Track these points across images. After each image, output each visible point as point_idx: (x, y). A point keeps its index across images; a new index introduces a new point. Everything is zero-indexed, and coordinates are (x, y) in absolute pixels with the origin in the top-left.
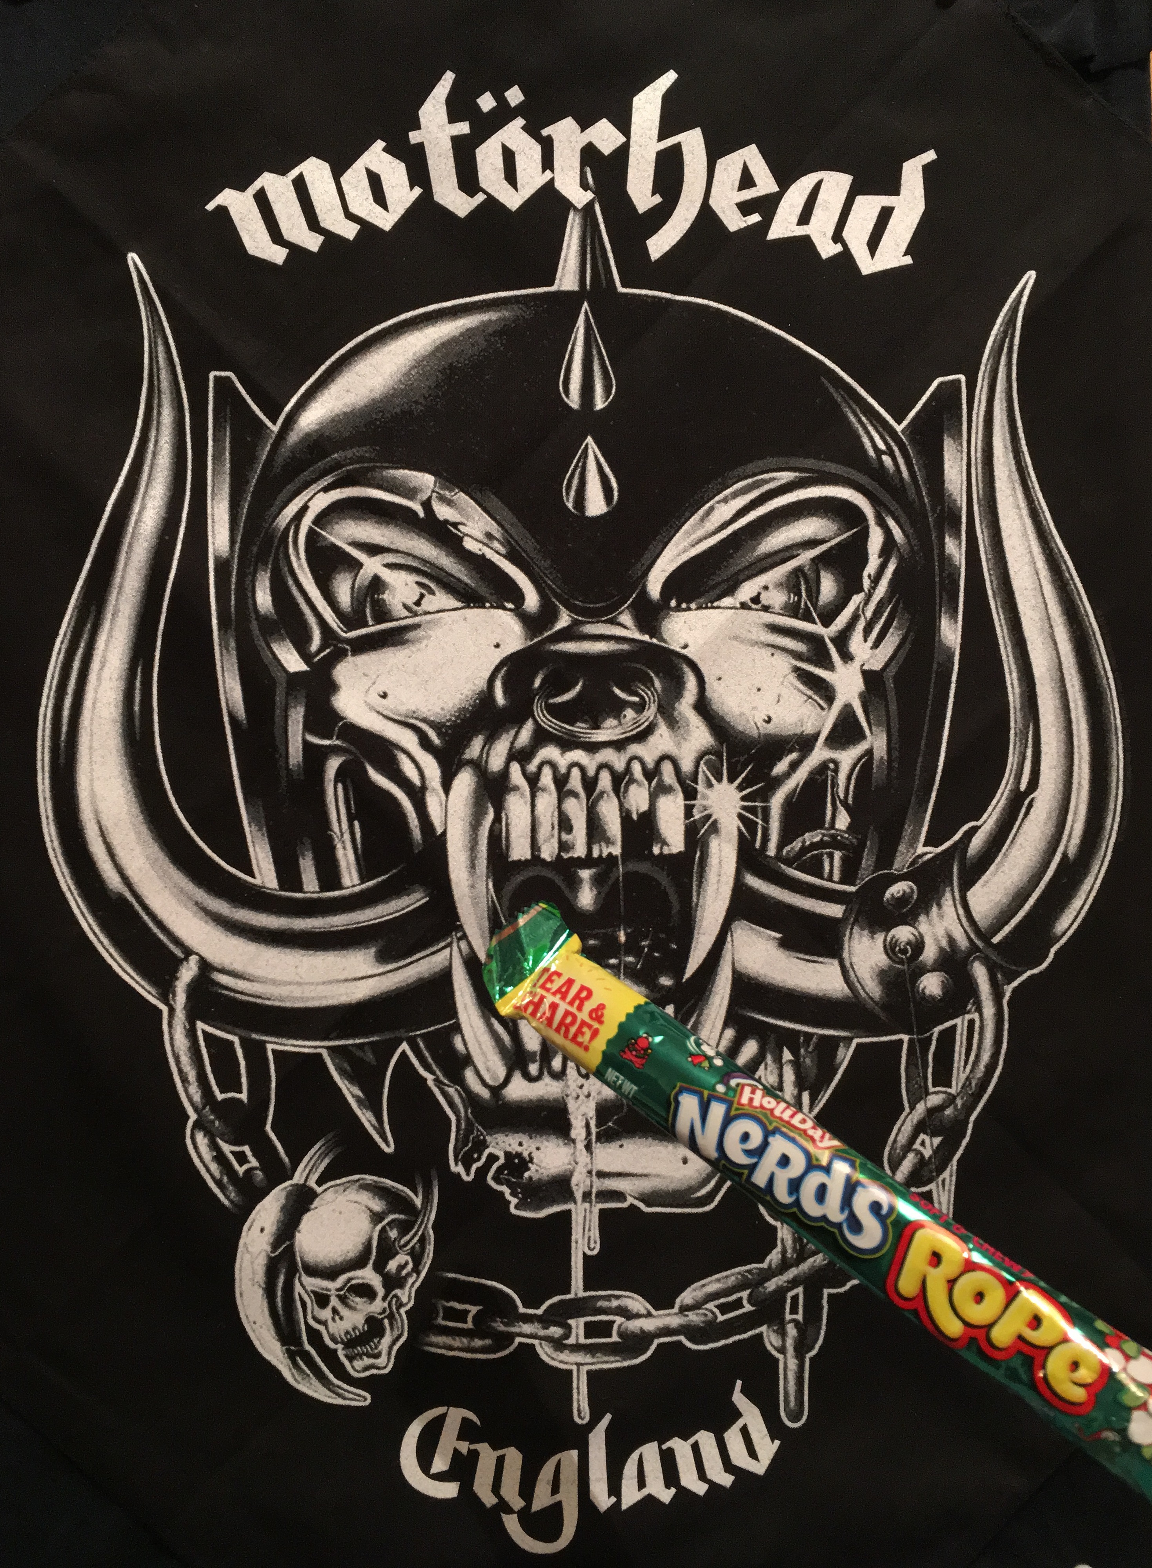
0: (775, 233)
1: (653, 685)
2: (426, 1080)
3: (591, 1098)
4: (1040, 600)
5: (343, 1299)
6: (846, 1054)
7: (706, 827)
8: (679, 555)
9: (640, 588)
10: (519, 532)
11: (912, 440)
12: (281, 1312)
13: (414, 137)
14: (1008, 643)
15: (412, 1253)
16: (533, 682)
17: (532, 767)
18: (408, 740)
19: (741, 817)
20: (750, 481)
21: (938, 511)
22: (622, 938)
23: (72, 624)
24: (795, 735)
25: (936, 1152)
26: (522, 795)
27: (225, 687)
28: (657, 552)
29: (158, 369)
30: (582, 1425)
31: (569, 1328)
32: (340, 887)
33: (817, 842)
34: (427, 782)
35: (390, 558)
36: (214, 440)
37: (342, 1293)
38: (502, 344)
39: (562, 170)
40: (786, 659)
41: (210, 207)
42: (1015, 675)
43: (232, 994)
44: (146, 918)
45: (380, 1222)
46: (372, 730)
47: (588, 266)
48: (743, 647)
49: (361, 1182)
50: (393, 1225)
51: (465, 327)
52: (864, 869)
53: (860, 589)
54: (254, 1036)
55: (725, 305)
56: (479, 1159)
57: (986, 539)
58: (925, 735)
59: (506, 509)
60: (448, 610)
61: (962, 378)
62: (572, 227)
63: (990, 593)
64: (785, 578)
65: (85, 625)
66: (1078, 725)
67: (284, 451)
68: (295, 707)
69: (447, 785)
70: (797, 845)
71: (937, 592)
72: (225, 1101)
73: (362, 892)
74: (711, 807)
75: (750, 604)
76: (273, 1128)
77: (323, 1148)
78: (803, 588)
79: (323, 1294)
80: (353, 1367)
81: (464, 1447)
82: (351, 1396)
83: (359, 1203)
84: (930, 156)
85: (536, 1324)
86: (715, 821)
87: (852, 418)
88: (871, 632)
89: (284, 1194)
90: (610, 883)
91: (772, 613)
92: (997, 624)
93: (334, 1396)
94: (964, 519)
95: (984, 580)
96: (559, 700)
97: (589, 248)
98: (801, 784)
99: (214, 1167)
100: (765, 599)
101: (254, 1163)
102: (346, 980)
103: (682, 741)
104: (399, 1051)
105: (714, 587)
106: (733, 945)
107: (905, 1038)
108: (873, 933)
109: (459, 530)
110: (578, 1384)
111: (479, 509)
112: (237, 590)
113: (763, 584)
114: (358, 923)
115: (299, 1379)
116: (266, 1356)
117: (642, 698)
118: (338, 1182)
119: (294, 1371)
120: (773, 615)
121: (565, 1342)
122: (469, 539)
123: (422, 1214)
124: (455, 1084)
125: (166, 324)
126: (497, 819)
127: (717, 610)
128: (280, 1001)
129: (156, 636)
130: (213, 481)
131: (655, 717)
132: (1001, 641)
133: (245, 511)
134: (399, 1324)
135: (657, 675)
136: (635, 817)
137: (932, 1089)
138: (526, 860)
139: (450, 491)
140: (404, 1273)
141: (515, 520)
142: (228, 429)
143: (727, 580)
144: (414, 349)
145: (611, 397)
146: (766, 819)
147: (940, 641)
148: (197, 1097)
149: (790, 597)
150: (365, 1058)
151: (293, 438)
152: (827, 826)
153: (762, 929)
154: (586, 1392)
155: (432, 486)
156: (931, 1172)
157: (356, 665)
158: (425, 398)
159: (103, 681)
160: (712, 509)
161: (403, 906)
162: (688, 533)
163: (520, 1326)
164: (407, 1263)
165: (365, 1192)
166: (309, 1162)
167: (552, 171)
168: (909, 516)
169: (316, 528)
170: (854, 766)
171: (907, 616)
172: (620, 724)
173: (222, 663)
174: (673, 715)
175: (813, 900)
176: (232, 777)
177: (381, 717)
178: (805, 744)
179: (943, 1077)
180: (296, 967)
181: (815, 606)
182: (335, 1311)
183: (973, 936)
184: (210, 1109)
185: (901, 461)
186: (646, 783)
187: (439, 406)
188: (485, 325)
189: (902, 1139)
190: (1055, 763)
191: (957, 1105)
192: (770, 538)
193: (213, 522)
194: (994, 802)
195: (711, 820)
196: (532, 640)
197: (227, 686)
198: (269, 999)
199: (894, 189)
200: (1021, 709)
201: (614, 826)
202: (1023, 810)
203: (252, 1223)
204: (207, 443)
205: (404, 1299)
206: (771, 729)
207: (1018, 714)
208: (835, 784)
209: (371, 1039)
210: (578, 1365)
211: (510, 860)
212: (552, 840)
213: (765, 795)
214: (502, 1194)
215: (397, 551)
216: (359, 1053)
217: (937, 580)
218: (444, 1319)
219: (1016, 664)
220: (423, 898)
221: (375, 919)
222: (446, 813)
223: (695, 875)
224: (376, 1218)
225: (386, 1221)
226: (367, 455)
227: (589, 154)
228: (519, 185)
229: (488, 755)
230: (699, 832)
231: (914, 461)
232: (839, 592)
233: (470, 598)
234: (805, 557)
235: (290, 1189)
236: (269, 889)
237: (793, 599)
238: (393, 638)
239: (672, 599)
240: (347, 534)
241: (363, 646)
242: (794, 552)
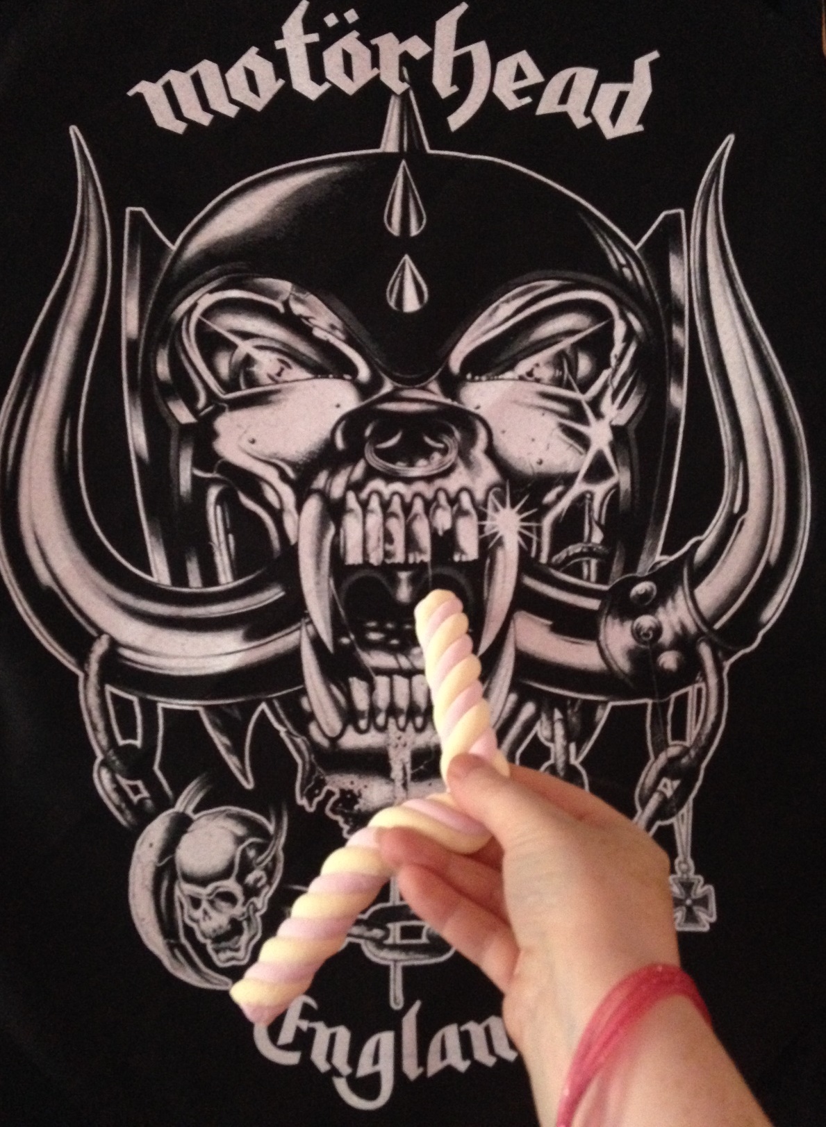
0: (542, 109)
1: (454, 435)
2: (277, 732)
3: (407, 747)
4: (746, 371)
5: (212, 903)
6: (603, 715)
7: (494, 541)
8: (473, 341)
9: (444, 365)
10: (356, 326)
11: (646, 258)
12: (162, 913)
13: (279, 45)
14: (722, 403)
15: (266, 869)
16: (364, 432)
17: (364, 495)
18: (271, 475)
19: (521, 534)
20: (526, 286)
21: (667, 308)
23: (18, 386)
24: (560, 473)
25: (676, 792)
26: (356, 516)
27: (133, 434)
28: (458, 337)
29: (88, 203)
30: (397, 1011)
31: (387, 931)
32: (215, 582)
33: (578, 553)
34: (285, 506)
35: (259, 342)
36: (131, 255)
37: (211, 897)
38: (343, 190)
39: (386, 67)
40: (553, 418)
41: (131, 93)
42: (727, 426)
43: (134, 665)
44: (68, 605)
45: (242, 844)
46: (243, 467)
47: (405, 136)
48: (522, 410)
49: (228, 812)
50: (251, 847)
51: (316, 177)
52: (614, 573)
53: (607, 365)
54: (150, 697)
55: (506, 161)
56: (320, 794)
57: (703, 327)
58: (659, 472)
59: (346, 308)
60: (301, 380)
61: (682, 212)
62: (393, 107)
63: (707, 366)
64: (551, 359)
65: (28, 387)
66: (777, 463)
67: (180, 264)
68: (185, 449)
69: (299, 507)
70: (563, 555)
71: (667, 366)
72: (125, 746)
73: (234, 588)
74: (497, 526)
75: (526, 377)
76: (162, 767)
77: (198, 785)
78: (565, 365)
79: (196, 898)
80: (219, 959)
81: (305, 1025)
82: (216, 982)
83: (225, 829)
84: (655, 55)
85: (363, 926)
86: (500, 538)
87: (601, 241)
88: (617, 396)
89: (167, 819)
90: (422, 583)
91: (542, 383)
93: (203, 981)
94: (687, 313)
95: (703, 359)
96: (384, 445)
97: (405, 123)
98: (565, 510)
99: (114, 796)
100: (537, 374)
101: (145, 794)
102: (221, 655)
103: (476, 477)
104: (259, 709)
105: (498, 365)
106: (515, 630)
107: (649, 702)
108: (622, 621)
109: (310, 322)
110: (394, 977)
111: (325, 308)
112: (142, 361)
113: (535, 362)
114: (231, 611)
115: (176, 966)
116: (151, 947)
117: (446, 445)
118: (210, 811)
119: (172, 960)
121: (384, 942)
122: (318, 329)
123: (274, 838)
124: (302, 735)
125: (95, 173)
126: (337, 534)
127: (500, 382)
128: (169, 670)
129: (82, 396)
130: (127, 284)
131: (456, 459)
132: (716, 402)
133: (150, 306)
134: (256, 924)
135: (457, 427)
136: (440, 533)
137: (670, 742)
138: (359, 565)
139: (304, 293)
140: (259, 885)
141: (352, 316)
142: (139, 247)
143: (508, 360)
144: (278, 193)
145: (423, 227)
146: (539, 535)
147: (670, 402)
148: (104, 742)
149: (556, 372)
150: (232, 714)
151: (188, 253)
152: (585, 540)
153: (538, 618)
154: (400, 983)
156: (672, 808)
157: (232, 418)
158: (285, 228)
159: (40, 429)
160: (497, 308)
161: (265, 599)
162: (480, 325)
164: (262, 877)
165: (231, 820)
166: (187, 796)
167: (379, 68)
168: (645, 312)
169: (205, 320)
170: (605, 496)
171: (643, 385)
173: (131, 415)
174: (469, 457)
175: (577, 597)
177: (251, 458)
178: (568, 480)
179: (679, 733)
180: (183, 645)
181: (575, 378)
182: (205, 913)
183: (699, 623)
184: (114, 752)
185: (637, 272)
186: (449, 508)
187: (295, 233)
188: (330, 176)
189: (649, 782)
190: (759, 493)
191: (690, 755)
193: (126, 313)
194: (714, 521)
195: (498, 537)
196: (364, 402)
197: (135, 433)
198: (160, 669)
199: (628, 77)
200: (733, 452)
201: (425, 540)
202: (736, 529)
203: (143, 840)
204: (123, 257)
205: (259, 905)
206: (542, 469)
207: (731, 456)
208: (591, 510)
209: (239, 700)
210: (395, 961)
211: (346, 564)
212: (378, 549)
213: (538, 517)
214: (336, 822)
215: (263, 337)
216: (228, 711)
217: (667, 357)
219: (728, 420)
220: (280, 592)
221: (243, 608)
222: (298, 528)
223: (486, 578)
224: (239, 840)
225: (246, 843)
226: (244, 267)
227: (405, 59)
228: (354, 78)
229: (331, 486)
230: (488, 544)
231: (647, 272)
232: (592, 368)
233: (319, 371)
234: (566, 343)
235: (172, 815)
236: (164, 585)
237: (558, 373)
238: (260, 400)
239: (467, 373)
240: (226, 323)
241: (237, 404)
242: (559, 339)
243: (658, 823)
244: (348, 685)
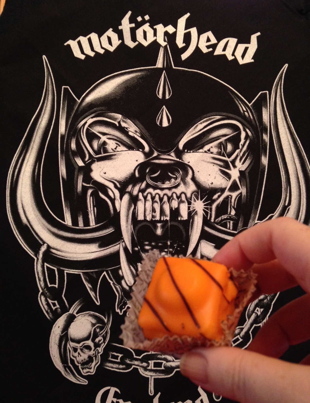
0: (216, 53)
1: (180, 172)
2: (110, 283)
4: (291, 152)
5: (82, 350)
7: (194, 213)
8: (188, 138)
9: (177, 146)
10: (144, 131)
11: (253, 109)
12: (62, 353)
13: (120, 28)
14: (282, 163)
15: (103, 337)
16: (146, 171)
17: (145, 194)
18: (111, 185)
19: (204, 210)
20: (208, 118)
21: (261, 127)
22: (169, 243)
23: (20, 150)
24: (219, 188)
25: (262, 313)
26: (142, 202)
27: (61, 169)
28: (182, 136)
29: (49, 85)
30: (151, 396)
31: (149, 364)
32: (89, 226)
33: (226, 219)
34: (116, 197)
35: (109, 136)
36: (63, 104)
37: (81, 348)
38: (142, 81)
39: (159, 37)
40: (217, 167)
41: (66, 44)
42: (283, 173)
43: (56, 255)
44: (33, 232)
45: (94, 326)
46: (101, 183)
47: (165, 61)
48: (205, 163)
49: (89, 314)
50: (98, 328)
51: (132, 77)
52: (239, 227)
53: (238, 148)
54: (61, 268)
55: (202, 71)
56: (124, 308)
57: (275, 135)
58: (257, 189)
59: (141, 124)
60: (124, 151)
61: (267, 92)
62: (161, 51)
63: (276, 150)
64: (217, 145)
65: (24, 151)
66: (302, 187)
67: (81, 107)
68: (80, 175)
69: (121, 198)
70: (220, 219)
71: (261, 149)
72: (51, 287)
73: (96, 228)
74: (195, 207)
75: (207, 151)
76: (65, 296)
77: (79, 303)
78: (222, 147)
79: (75, 348)
80: (83, 372)
81: (115, 400)
82: (82, 381)
83: (88, 320)
84: (259, 34)
85: (139, 362)
86: (196, 211)
87: (237, 102)
88: (242, 160)
89: (66, 316)
90: (166, 228)
91: (213, 154)
92: (278, 158)
93: (77, 380)
94: (269, 129)
95: (274, 146)
96: (153, 176)
97: (165, 57)
98: (221, 202)
99: (46, 307)
100: (211, 150)
101: (58, 306)
102: (89, 253)
103: (187, 188)
104: (103, 274)
105: (197, 147)
106: (201, 247)
109: (128, 130)
110: (151, 382)
111: (133, 124)
112: (66, 143)
113: (211, 146)
114: (94, 236)
115: (67, 374)
116: (57, 367)
117: (176, 176)
118: (83, 313)
119: (65, 372)
120: (214, 155)
121: (148, 368)
122: (130, 132)
123: (107, 325)
124: (119, 284)
125: (51, 73)
126: (135, 208)
127: (198, 153)
128: (69, 258)
129: (43, 155)
130: (62, 115)
131: (180, 181)
132: (279, 163)
133: (70, 123)
134: (98, 359)
135: (181, 170)
136: (174, 209)
138: (142, 220)
139: (126, 119)
140: (100, 343)
141: (143, 127)
142: (66, 101)
143: (201, 145)
144: (118, 82)
145: (170, 95)
146: (211, 211)
147: (262, 163)
148: (43, 286)
149: (218, 150)
150: (93, 276)
151: (84, 104)
152: (228, 214)
153: (209, 243)
154: (153, 385)
155: (121, 118)
156: (260, 320)
157: (98, 165)
158: (120, 95)
159: (27, 166)
160: (197, 126)
161: (107, 232)
162: (191, 132)
163: (134, 362)
164: (101, 340)
165: (90, 317)
166: (74, 307)
167: (156, 37)
168: (253, 128)
169: (89, 128)
170: (237, 197)
171: (252, 155)
172: (170, 182)
173: (61, 163)
174: (185, 181)
175: (225, 235)
176: (61, 194)
177: (104, 179)
178: (222, 190)
180: (75, 248)
181: (226, 152)
182: (79, 354)
184: (47, 289)
185: (250, 114)
186: (177, 200)
187: (124, 97)
188: (137, 76)
189: (252, 309)
190: (296, 198)
191: (268, 299)
192: (213, 133)
193: (61, 125)
194: (278, 208)
195: (195, 211)
196: (146, 159)
198: (66, 257)
199: (249, 42)
200: (286, 182)
201: (168, 212)
202: (287, 211)
203: (56, 325)
204: (60, 104)
205: (100, 351)
206: (213, 186)
207: (285, 183)
208: (231, 202)
209: (95, 270)
210: (151, 376)
211: (138, 220)
212: (150, 215)
213: (211, 204)
215: (110, 135)
216: (91, 274)
217: (261, 146)
218: (111, 358)
219: (284, 169)
220: (113, 230)
221: (99, 235)
222: (120, 206)
223: (190, 226)
224: (93, 325)
225: (96, 326)
226: (104, 109)
227: (166, 33)
228: (147, 40)
229: (133, 190)
230: (192, 214)
231: (254, 114)
232: (233, 149)
233: (130, 148)
234: (223, 139)
235: (68, 315)
236: (69, 226)
237: (220, 150)
238: (109, 158)
239: (185, 150)
240: (97, 130)
241: (100, 159)
242: (220, 138)
243: (255, 325)
244: (137, 266)
